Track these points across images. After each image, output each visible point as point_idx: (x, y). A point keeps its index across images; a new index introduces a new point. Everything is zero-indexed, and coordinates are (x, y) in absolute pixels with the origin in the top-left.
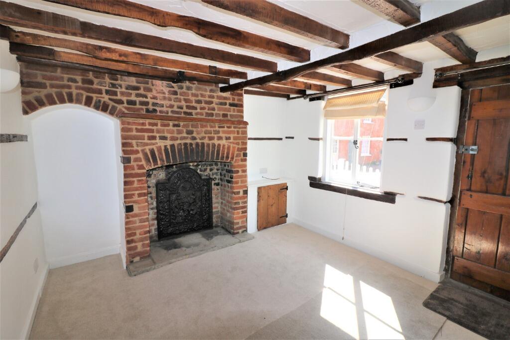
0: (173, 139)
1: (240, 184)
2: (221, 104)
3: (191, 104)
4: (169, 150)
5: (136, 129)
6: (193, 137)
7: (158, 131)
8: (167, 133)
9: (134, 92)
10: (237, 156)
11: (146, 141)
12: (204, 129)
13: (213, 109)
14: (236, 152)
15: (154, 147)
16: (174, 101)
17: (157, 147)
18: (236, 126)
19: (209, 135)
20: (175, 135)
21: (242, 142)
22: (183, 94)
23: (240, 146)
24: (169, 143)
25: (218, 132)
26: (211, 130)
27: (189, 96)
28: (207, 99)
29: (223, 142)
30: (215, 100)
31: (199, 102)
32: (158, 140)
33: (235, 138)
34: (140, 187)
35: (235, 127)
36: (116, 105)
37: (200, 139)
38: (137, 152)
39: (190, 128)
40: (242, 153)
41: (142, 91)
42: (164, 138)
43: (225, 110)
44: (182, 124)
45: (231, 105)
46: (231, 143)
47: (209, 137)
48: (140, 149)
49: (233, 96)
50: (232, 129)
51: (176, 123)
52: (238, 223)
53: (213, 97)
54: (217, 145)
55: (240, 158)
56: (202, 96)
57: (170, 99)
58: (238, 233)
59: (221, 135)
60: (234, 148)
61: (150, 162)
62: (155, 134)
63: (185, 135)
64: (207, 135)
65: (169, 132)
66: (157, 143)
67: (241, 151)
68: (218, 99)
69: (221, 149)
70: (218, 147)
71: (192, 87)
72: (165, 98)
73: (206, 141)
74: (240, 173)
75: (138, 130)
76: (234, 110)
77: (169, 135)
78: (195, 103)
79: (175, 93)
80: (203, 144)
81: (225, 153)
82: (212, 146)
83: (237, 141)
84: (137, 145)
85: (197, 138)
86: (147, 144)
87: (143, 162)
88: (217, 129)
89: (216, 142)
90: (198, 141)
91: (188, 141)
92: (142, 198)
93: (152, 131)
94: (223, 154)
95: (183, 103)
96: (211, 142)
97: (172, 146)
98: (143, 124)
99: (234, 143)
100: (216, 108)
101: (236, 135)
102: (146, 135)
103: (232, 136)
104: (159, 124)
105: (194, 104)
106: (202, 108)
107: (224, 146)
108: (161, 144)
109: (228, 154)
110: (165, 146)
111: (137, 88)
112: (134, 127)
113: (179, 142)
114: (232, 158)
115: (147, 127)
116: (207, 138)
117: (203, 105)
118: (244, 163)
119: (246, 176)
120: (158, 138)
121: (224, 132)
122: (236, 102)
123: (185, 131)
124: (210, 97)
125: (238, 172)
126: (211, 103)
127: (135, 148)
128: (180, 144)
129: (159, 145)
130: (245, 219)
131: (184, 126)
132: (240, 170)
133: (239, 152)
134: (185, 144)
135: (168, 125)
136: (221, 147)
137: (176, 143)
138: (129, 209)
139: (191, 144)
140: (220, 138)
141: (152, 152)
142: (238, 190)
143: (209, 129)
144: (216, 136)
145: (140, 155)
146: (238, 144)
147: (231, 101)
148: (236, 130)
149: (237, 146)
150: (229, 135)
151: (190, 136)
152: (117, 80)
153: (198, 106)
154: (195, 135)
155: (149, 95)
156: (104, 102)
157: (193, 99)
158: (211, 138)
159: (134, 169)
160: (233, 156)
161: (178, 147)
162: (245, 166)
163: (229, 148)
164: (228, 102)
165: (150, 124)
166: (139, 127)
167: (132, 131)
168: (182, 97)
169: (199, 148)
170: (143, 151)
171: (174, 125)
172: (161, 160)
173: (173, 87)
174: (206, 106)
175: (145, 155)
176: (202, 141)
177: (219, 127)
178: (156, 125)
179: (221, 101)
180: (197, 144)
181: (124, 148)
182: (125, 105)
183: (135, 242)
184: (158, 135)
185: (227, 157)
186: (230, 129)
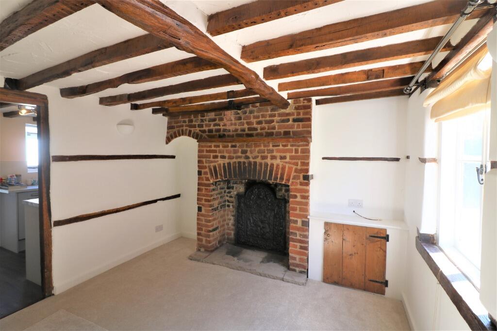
0: (230, 158)
1: (298, 212)
2: (283, 121)
3: (252, 126)
4: (227, 167)
5: (206, 150)
6: (246, 156)
7: (220, 152)
8: (226, 153)
9: (212, 123)
10: (294, 178)
11: (212, 159)
12: (257, 149)
13: (274, 128)
14: (293, 174)
15: (216, 164)
16: (239, 126)
17: (218, 164)
18: (294, 144)
19: (263, 154)
20: (232, 155)
21: (301, 162)
22: (246, 118)
23: (299, 167)
24: (227, 161)
25: (272, 151)
26: (265, 149)
27: (250, 119)
28: (268, 118)
29: (278, 161)
30: (276, 118)
31: (259, 123)
32: (219, 159)
33: (292, 158)
34: (206, 194)
35: (292, 146)
36: (202, 134)
37: (253, 159)
38: (205, 167)
39: (245, 148)
40: (301, 176)
41: (217, 122)
42: (223, 157)
43: (288, 127)
44: (238, 145)
45: (294, 120)
46: (286, 163)
47: (262, 156)
48: (207, 165)
49: (298, 111)
50: (289, 147)
51: (234, 144)
52: (295, 259)
53: (274, 116)
54: (269, 164)
55: (298, 181)
56: (263, 116)
57: (235, 124)
58: (294, 270)
59: (275, 154)
60: (290, 169)
61: (213, 175)
62: (217, 154)
63: (240, 154)
64: (260, 155)
65: (228, 152)
66: (218, 161)
67: (301, 173)
68: (279, 117)
69: (275, 168)
70: (271, 167)
71: (254, 110)
72: (231, 124)
73: (258, 160)
74: (299, 199)
75: (207, 151)
76: (299, 125)
77: (227, 155)
78: (256, 124)
79: (240, 118)
80: (255, 163)
81: (279, 174)
82: (265, 165)
83: (295, 161)
84: (206, 162)
85: (250, 157)
86: (212, 162)
87: (209, 176)
88: (271, 147)
89: (269, 161)
90: (251, 160)
91: (242, 160)
92: (207, 203)
93: (215, 151)
94: (277, 174)
95: (246, 126)
96: (263, 161)
97: (229, 164)
98: (210, 146)
99: (289, 163)
100: (276, 127)
101: (293, 154)
102: (212, 154)
103: (288, 155)
104: (221, 146)
105: (255, 126)
106: (262, 129)
107: (278, 165)
108: (221, 161)
109: (282, 175)
110: (224, 164)
111: (214, 120)
112: (205, 149)
113: (234, 160)
114: (288, 180)
115: (213, 148)
116: (259, 157)
117: (264, 125)
118: (305, 187)
119: (307, 204)
120: (219, 157)
121: (278, 151)
122: (301, 116)
123: (240, 150)
124: (271, 116)
125: (295, 197)
126: (272, 121)
127: (205, 164)
128: (235, 162)
129: (219, 162)
130: (306, 258)
131: (240, 146)
132: (298, 195)
133: (297, 174)
134: (239, 163)
135: (228, 146)
136: (275, 166)
137: (232, 161)
138: (200, 209)
139: (244, 163)
140: (273, 158)
141: (215, 167)
142: (295, 219)
143: (262, 148)
144: (269, 155)
145: (207, 170)
146: (297, 164)
147: (295, 117)
148: (294, 148)
149: (294, 167)
150: (284, 154)
151: (244, 155)
152: (204, 117)
153: (259, 126)
154: (248, 154)
155: (222, 124)
156: (197, 133)
157: (255, 121)
158: (264, 158)
159: (203, 180)
160: (290, 177)
161: (233, 164)
162: (308, 191)
163: (283, 168)
164: (291, 118)
165: (215, 146)
166: (208, 149)
167: (204, 152)
168: (245, 121)
169: (251, 167)
170: (209, 166)
171: (232, 146)
172: (221, 175)
173: (239, 114)
174: (266, 126)
175: (210, 170)
176: (254, 160)
177: (273, 146)
178: (219, 146)
179: (283, 118)
180: (250, 163)
181: (199, 164)
182: (207, 133)
183: (202, 236)
184: (219, 155)
185: (282, 178)
186: (286, 148)
